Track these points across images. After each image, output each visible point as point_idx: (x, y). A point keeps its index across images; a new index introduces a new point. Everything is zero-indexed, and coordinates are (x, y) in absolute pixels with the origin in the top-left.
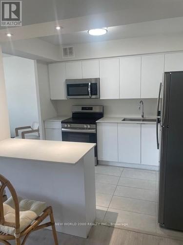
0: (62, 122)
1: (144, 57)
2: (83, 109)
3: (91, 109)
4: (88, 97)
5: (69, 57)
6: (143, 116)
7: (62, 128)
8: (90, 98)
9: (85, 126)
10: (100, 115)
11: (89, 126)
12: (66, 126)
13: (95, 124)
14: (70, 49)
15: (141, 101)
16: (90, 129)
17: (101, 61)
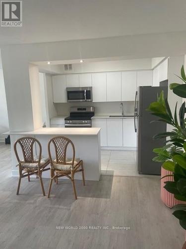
0: (65, 119)
1: (123, 73)
2: (78, 109)
3: (85, 109)
4: (84, 100)
5: (69, 71)
6: (123, 114)
7: (66, 123)
8: (86, 101)
9: (84, 122)
10: (92, 114)
11: (86, 122)
12: (68, 122)
13: (91, 119)
14: (70, 65)
15: (122, 103)
16: (87, 123)
17: (93, 74)
